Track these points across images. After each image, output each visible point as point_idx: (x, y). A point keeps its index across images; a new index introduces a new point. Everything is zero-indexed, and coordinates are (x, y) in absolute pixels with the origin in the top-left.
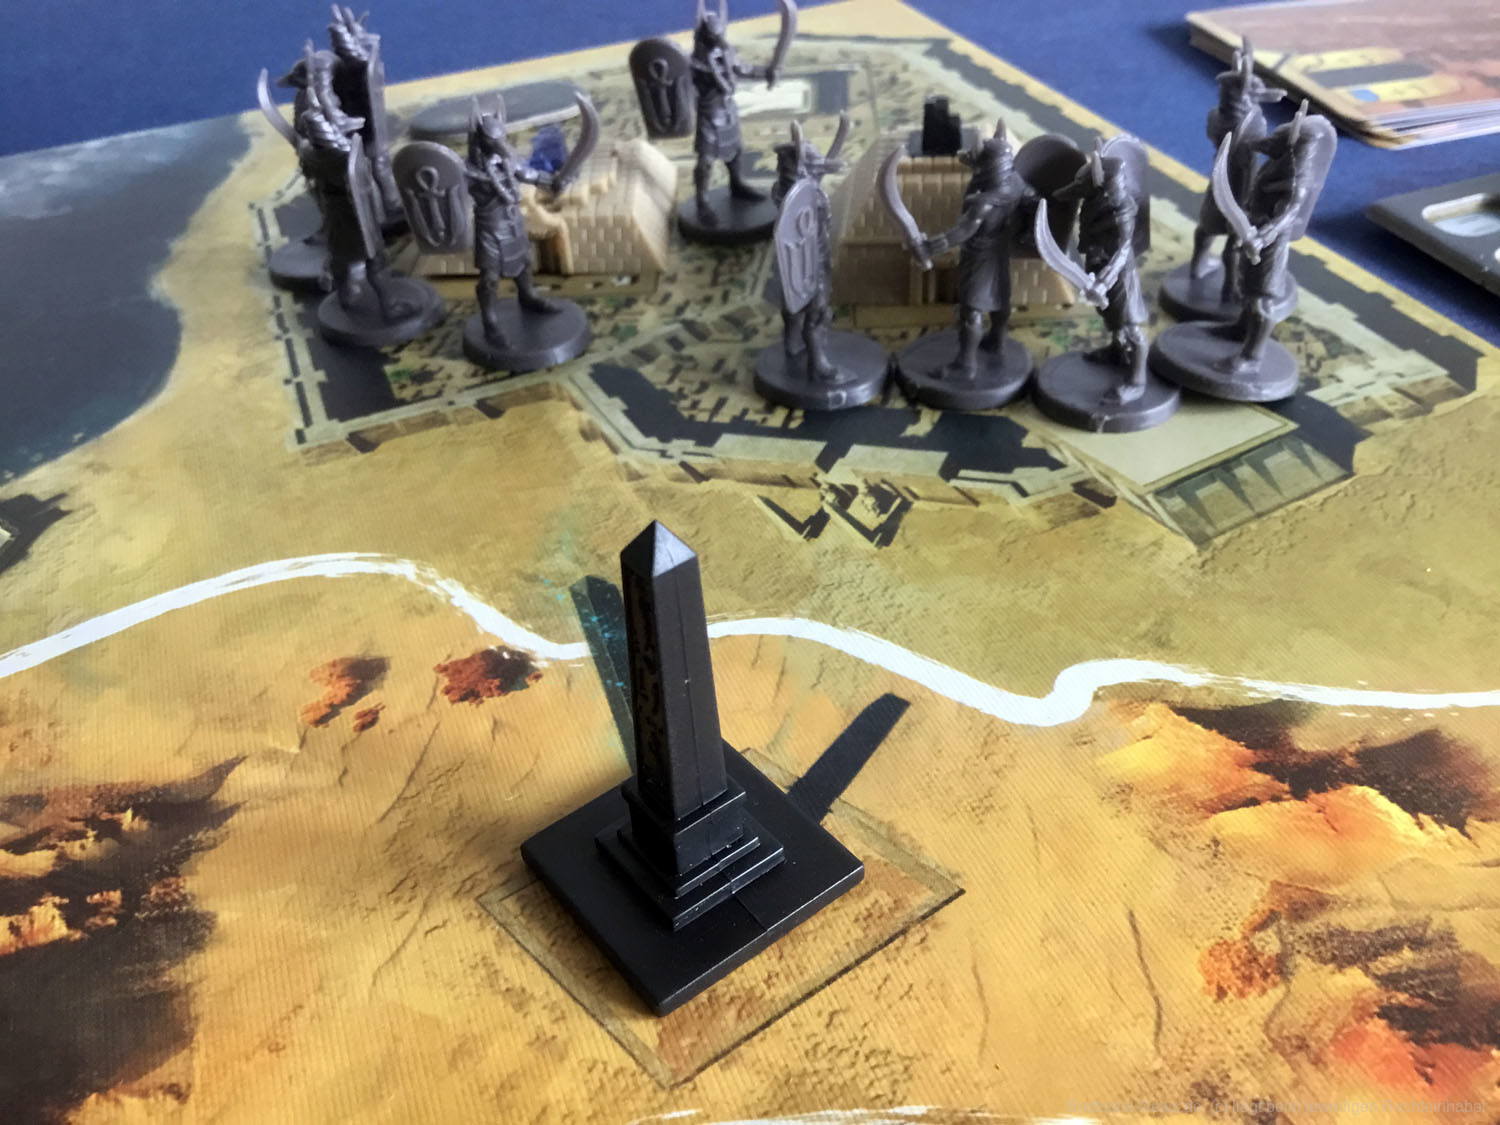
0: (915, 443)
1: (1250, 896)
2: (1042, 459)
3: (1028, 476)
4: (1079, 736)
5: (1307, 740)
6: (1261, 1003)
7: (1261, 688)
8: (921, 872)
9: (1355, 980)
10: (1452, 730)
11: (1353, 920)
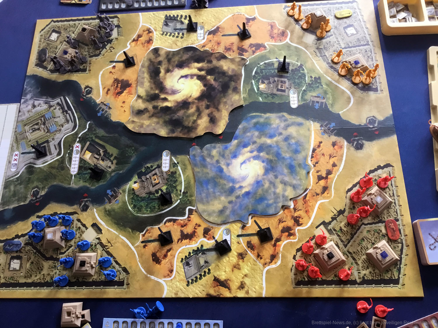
0: (107, 45)
1: (141, 45)
2: (112, 40)
3: (113, 41)
4: (131, 47)
5: (136, 39)
6: (145, 47)
7: (132, 39)
8: (134, 55)
9: (146, 44)
10: (138, 34)
11: (144, 42)
